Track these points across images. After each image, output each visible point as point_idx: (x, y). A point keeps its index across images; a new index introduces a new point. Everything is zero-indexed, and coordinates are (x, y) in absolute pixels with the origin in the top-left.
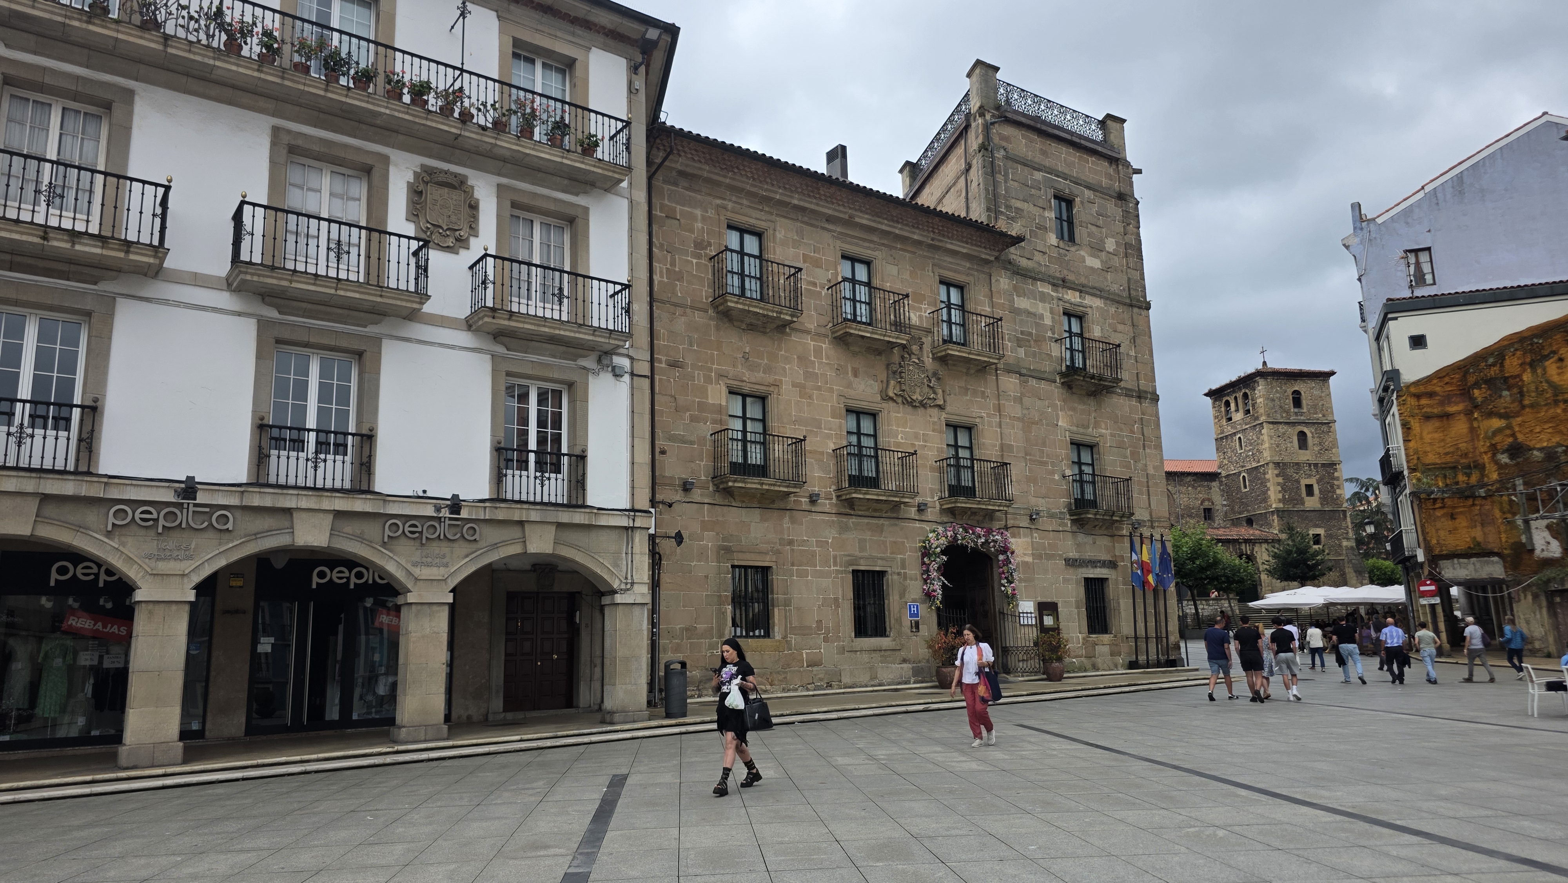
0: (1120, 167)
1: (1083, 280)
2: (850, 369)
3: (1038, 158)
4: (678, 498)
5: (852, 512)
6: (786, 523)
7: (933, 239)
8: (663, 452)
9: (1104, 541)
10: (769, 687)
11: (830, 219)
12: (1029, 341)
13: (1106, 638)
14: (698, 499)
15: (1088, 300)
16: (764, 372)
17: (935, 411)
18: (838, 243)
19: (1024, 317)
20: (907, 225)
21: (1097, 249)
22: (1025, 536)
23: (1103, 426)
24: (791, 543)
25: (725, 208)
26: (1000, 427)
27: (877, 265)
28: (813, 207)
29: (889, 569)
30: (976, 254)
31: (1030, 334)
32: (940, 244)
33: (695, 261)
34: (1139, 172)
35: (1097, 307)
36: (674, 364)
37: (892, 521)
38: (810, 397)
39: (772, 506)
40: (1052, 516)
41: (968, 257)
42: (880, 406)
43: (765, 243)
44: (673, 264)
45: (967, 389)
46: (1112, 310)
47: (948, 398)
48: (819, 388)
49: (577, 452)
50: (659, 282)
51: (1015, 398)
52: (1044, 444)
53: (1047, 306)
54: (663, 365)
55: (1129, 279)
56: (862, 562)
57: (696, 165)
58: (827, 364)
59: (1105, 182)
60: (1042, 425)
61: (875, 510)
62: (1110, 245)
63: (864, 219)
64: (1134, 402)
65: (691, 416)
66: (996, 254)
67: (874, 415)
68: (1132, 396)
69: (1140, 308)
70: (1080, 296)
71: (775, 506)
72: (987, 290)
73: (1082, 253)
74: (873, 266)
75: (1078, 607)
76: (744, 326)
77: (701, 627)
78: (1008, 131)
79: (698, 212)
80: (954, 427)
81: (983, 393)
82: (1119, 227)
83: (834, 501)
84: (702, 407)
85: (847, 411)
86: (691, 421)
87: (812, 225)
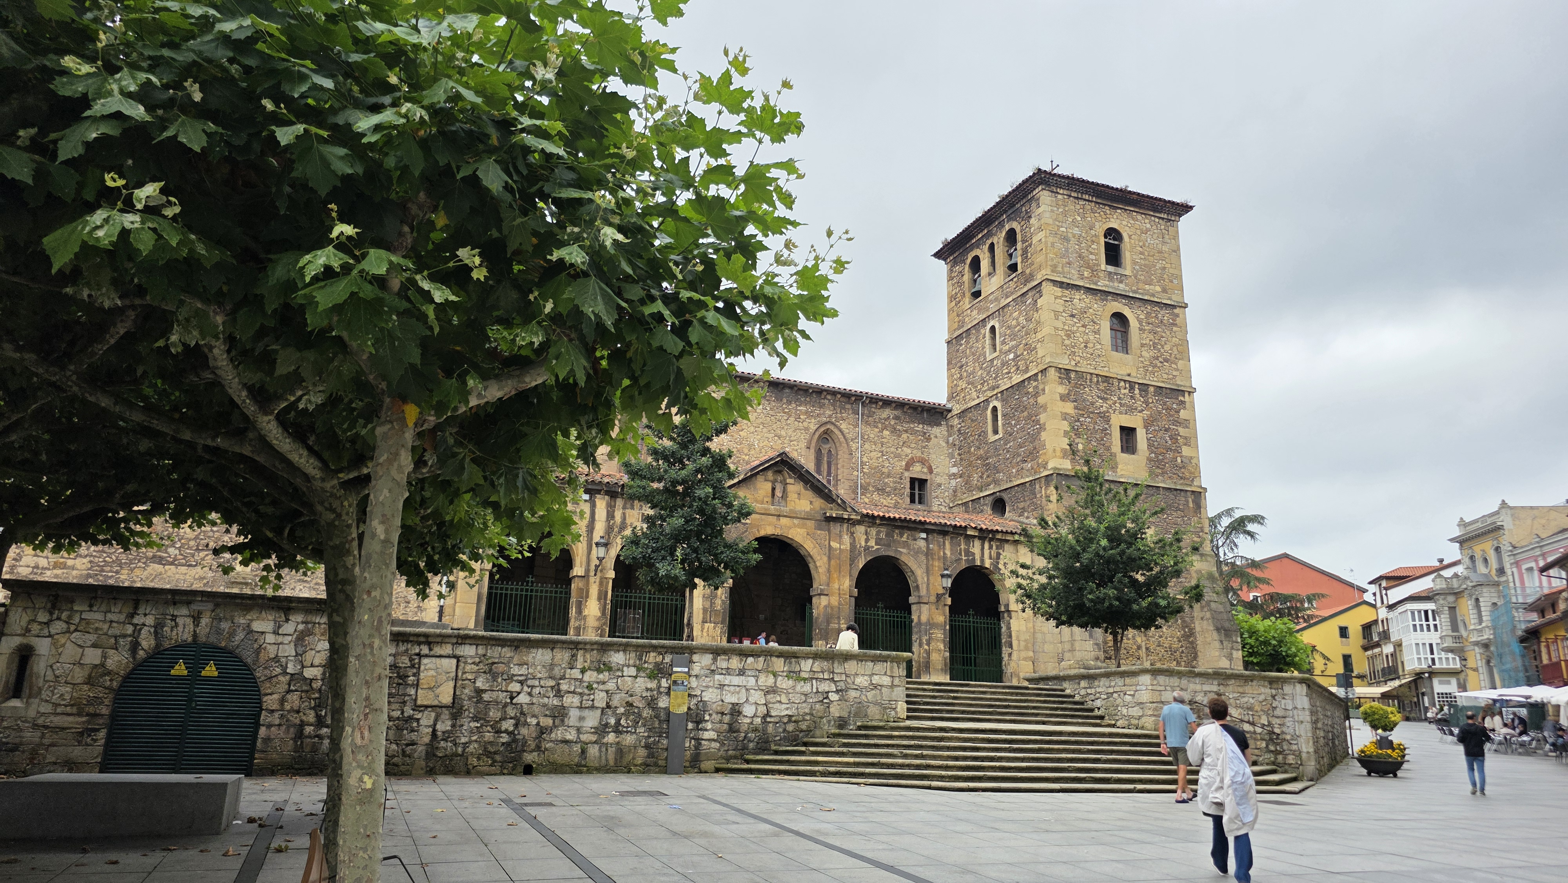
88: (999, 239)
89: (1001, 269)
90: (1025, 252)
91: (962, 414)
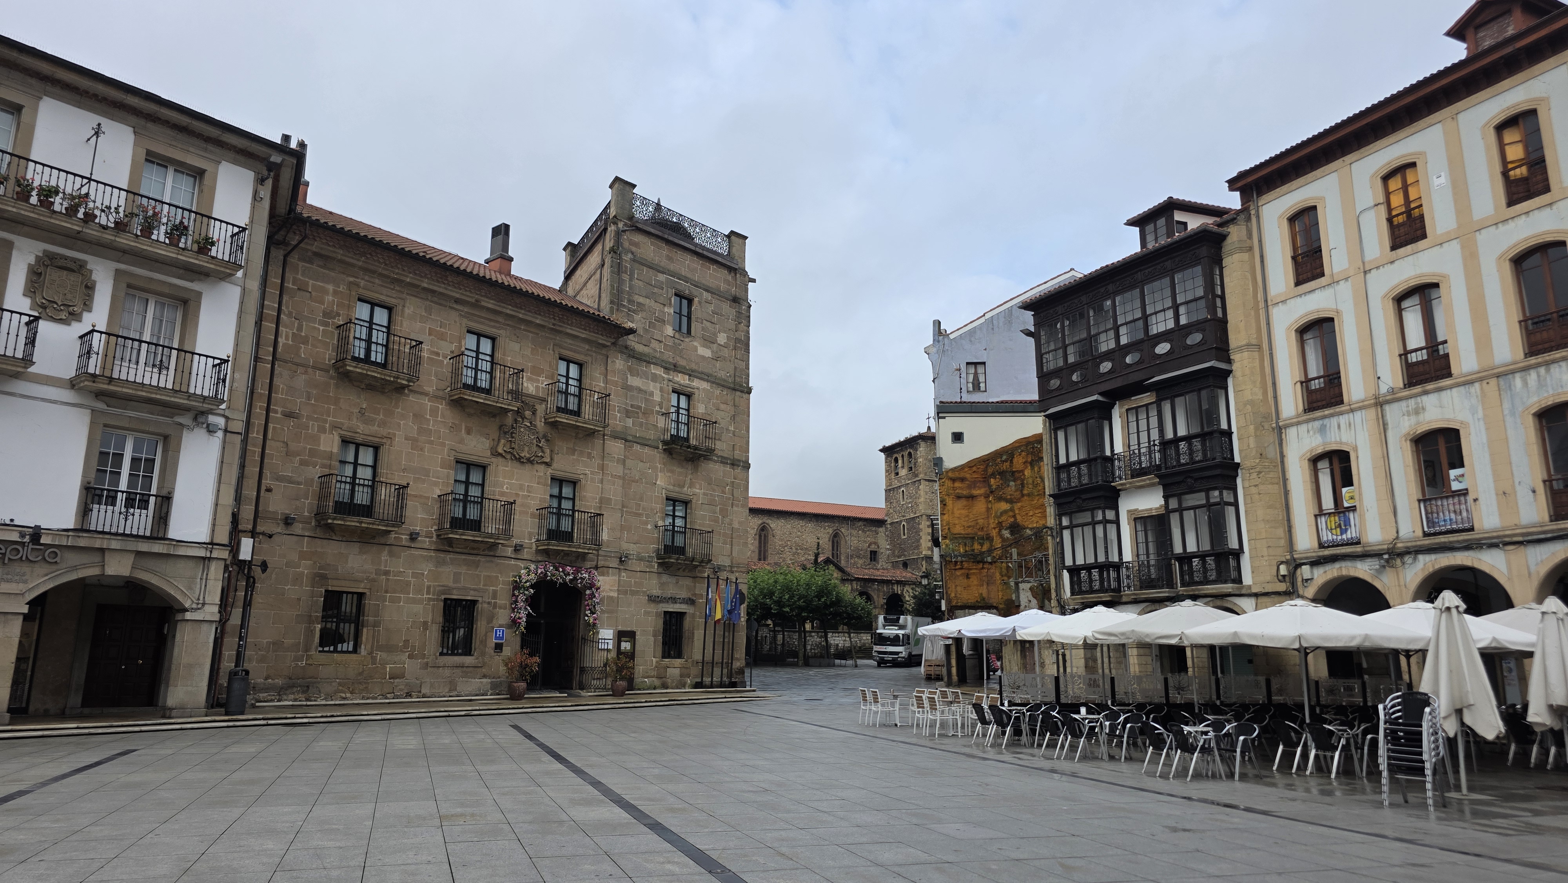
0: (738, 275)
1: (693, 366)
2: (463, 427)
3: (664, 263)
4: (279, 530)
5: (451, 549)
6: (384, 556)
7: (554, 325)
8: (269, 490)
9: (688, 582)
10: (348, 695)
11: (457, 301)
12: (637, 413)
13: (678, 662)
14: (300, 532)
15: (696, 383)
16: (379, 426)
17: (542, 467)
18: (465, 321)
19: (635, 393)
20: (529, 311)
21: (709, 341)
22: (613, 575)
23: (698, 486)
24: (387, 573)
25: (358, 285)
26: (602, 483)
27: (501, 342)
28: (441, 290)
29: (480, 599)
30: (594, 339)
31: (639, 408)
32: (561, 329)
33: (321, 328)
34: (754, 281)
35: (704, 389)
36: (289, 415)
37: (488, 559)
38: (422, 450)
39: (372, 541)
40: (640, 559)
41: (585, 340)
42: (489, 460)
43: (393, 316)
44: (300, 328)
45: (575, 450)
46: (718, 392)
47: (556, 457)
48: (431, 442)
49: (164, 493)
50: (284, 344)
51: (618, 460)
52: (641, 499)
53: (658, 385)
54: (279, 415)
55: (735, 368)
56: (455, 592)
57: (331, 249)
58: (442, 422)
59: (723, 287)
60: (642, 483)
61: (473, 549)
62: (722, 338)
63: (490, 304)
64: (728, 468)
65: (301, 460)
66: (613, 341)
67: (483, 468)
68: (727, 463)
69: (742, 392)
70: (689, 380)
71: (375, 541)
72: (603, 369)
73: (695, 344)
74: (497, 342)
75: (655, 636)
76: (363, 386)
77: (288, 642)
78: (638, 238)
79: (330, 287)
80: (559, 481)
81: (589, 454)
82: (731, 324)
83: (434, 539)
84: (313, 453)
85: (457, 462)
86: (301, 464)
87: (440, 304)
88: (906, 453)
89: (906, 467)
90: (915, 464)
91: (892, 524)
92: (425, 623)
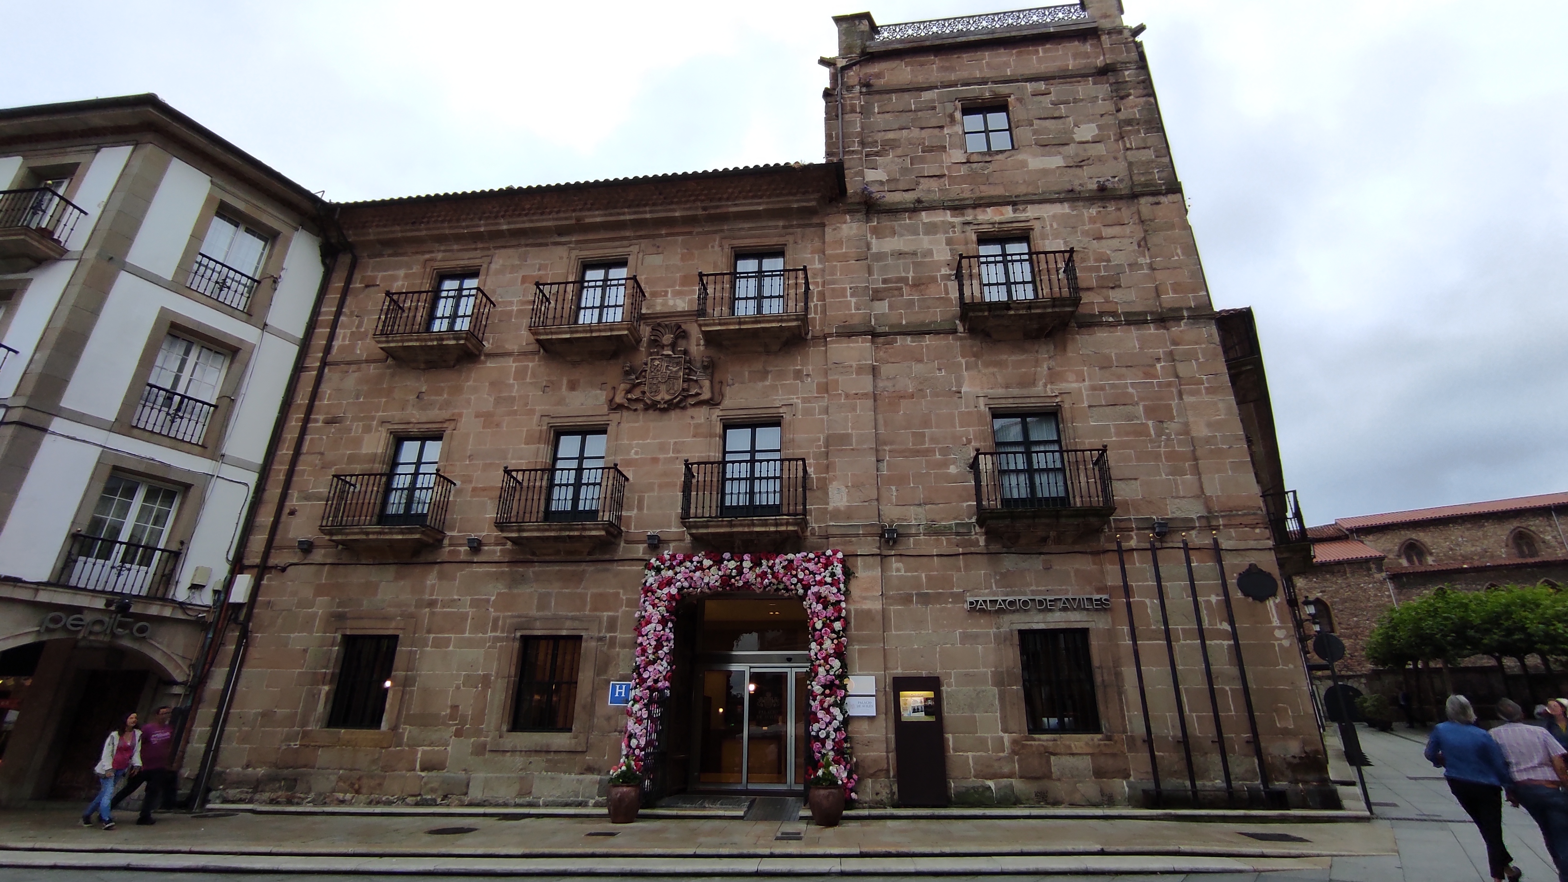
0: (1107, 36)
1: (1022, 190)
2: (565, 382)
3: (934, 77)
4: (294, 560)
5: (535, 559)
6: (432, 579)
8: (292, 513)
11: (559, 231)
12: (899, 288)
13: (1082, 739)
14: (319, 560)
15: (1031, 212)
16: (439, 409)
17: (699, 410)
18: (576, 253)
19: (890, 261)
21: (1055, 143)
22: (867, 568)
23: (1073, 377)
24: (432, 604)
25: (434, 259)
26: (827, 413)
29: (583, 633)
31: (904, 280)
35: (1054, 216)
36: (329, 422)
37: (600, 566)
38: (498, 425)
39: (413, 560)
40: (934, 531)
41: (771, 213)
42: (605, 418)
44: (360, 325)
45: (767, 372)
46: (1093, 211)
47: (725, 390)
48: (513, 413)
50: (339, 346)
51: (860, 370)
52: (926, 423)
53: (943, 236)
54: (320, 424)
55: (1130, 164)
56: (538, 624)
58: (531, 383)
59: (1071, 64)
60: (925, 396)
62: (1086, 132)
64: (1152, 330)
65: (336, 470)
67: (605, 432)
68: (1146, 322)
69: (1159, 194)
70: (1015, 211)
71: (422, 559)
72: (817, 244)
73: (1021, 156)
74: (629, 264)
79: (402, 272)
81: (798, 371)
82: (1104, 106)
84: (353, 459)
85: (558, 432)
92: (486, 680)
